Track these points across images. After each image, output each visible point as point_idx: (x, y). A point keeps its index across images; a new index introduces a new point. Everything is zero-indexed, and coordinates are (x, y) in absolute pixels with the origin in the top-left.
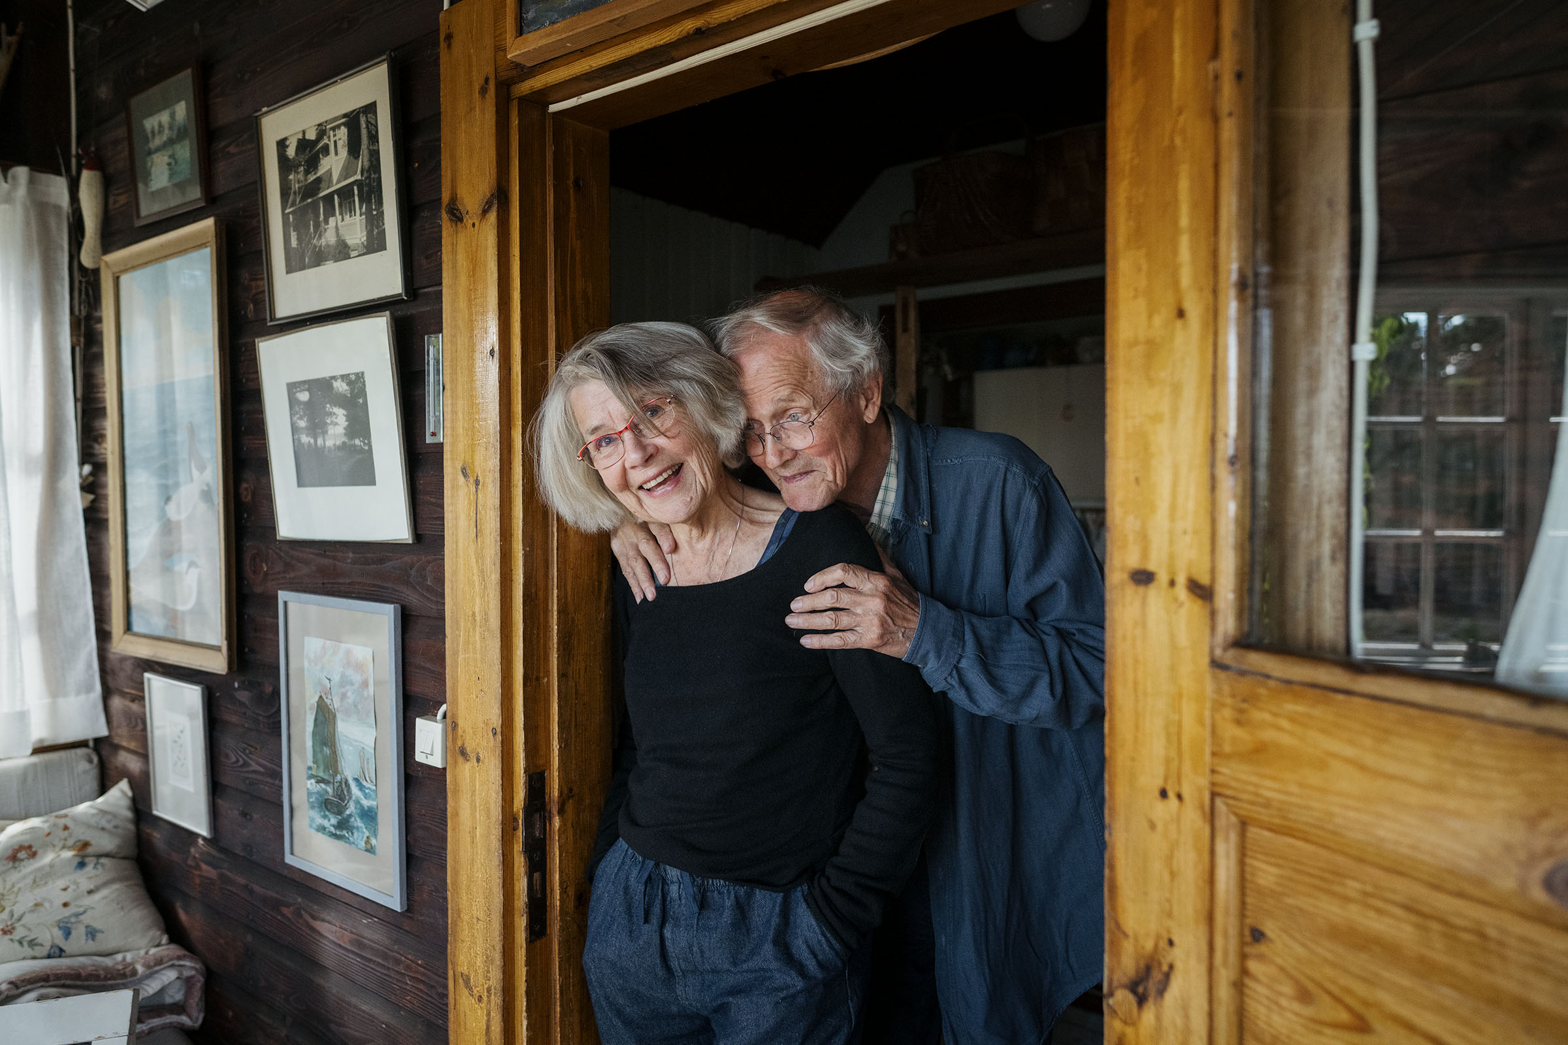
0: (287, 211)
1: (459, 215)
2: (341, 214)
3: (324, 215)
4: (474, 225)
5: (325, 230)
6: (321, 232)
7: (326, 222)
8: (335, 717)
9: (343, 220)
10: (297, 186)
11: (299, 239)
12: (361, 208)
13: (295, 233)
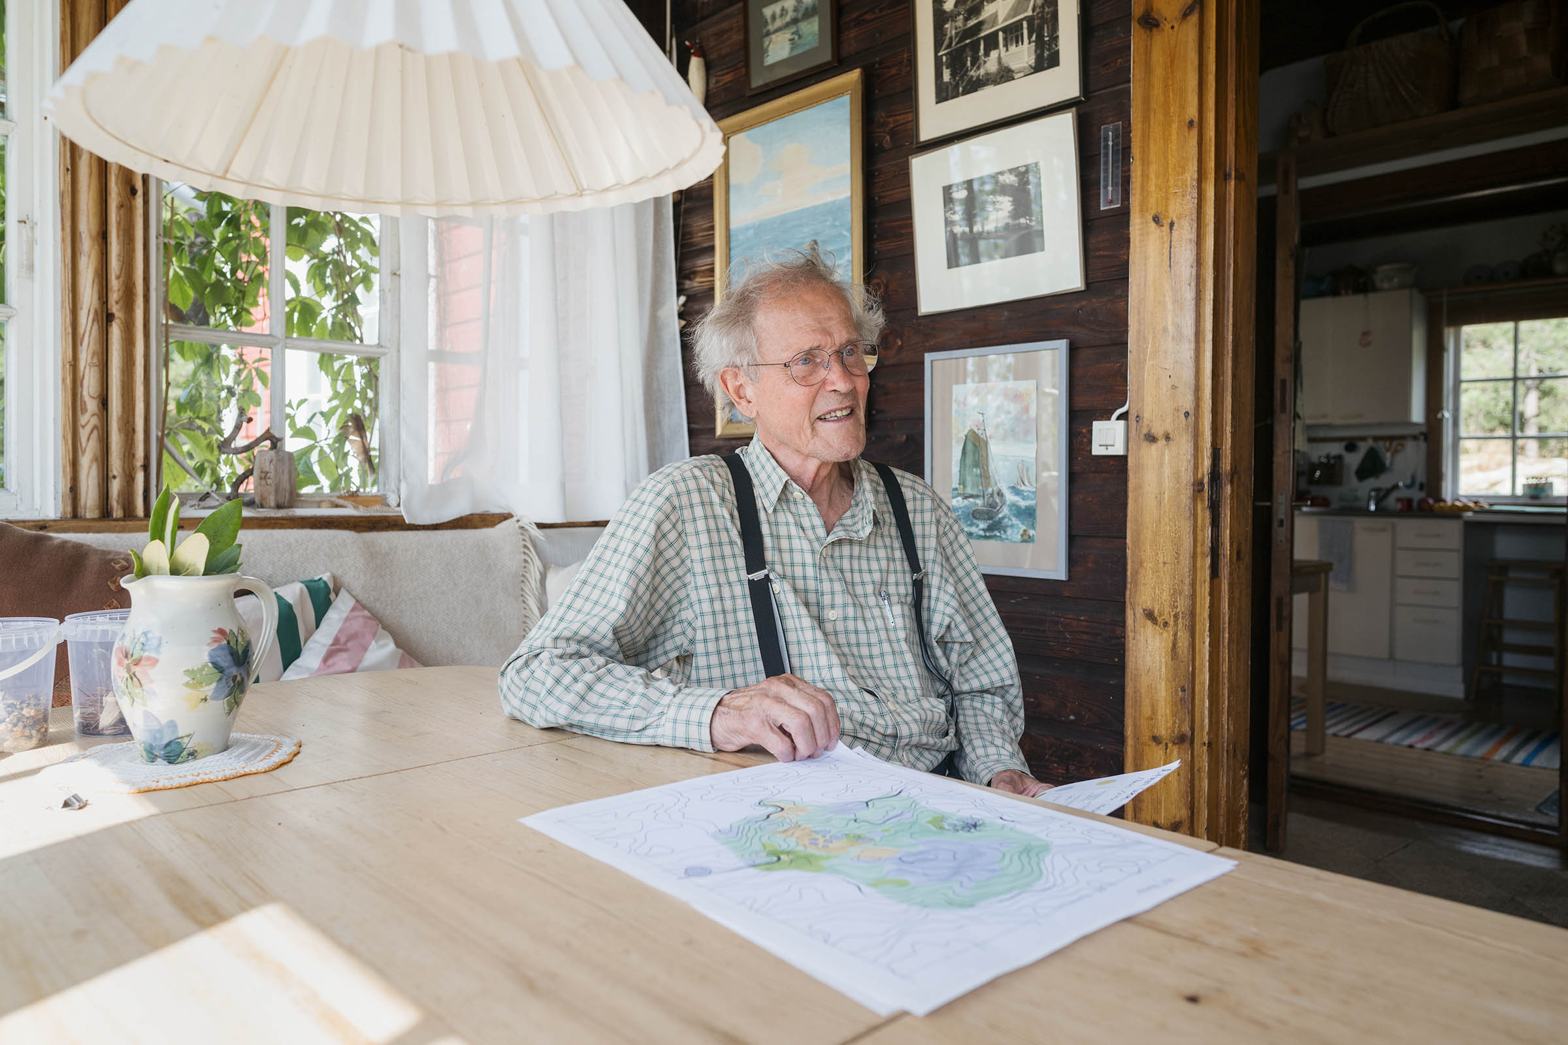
0: (940, 54)
1: (1155, 22)
2: (1006, 45)
3: (985, 49)
4: (1173, 27)
5: (985, 62)
6: (980, 64)
7: (987, 54)
8: (986, 443)
9: (1007, 50)
10: (954, 32)
11: (953, 75)
12: (1030, 37)
13: (949, 70)
